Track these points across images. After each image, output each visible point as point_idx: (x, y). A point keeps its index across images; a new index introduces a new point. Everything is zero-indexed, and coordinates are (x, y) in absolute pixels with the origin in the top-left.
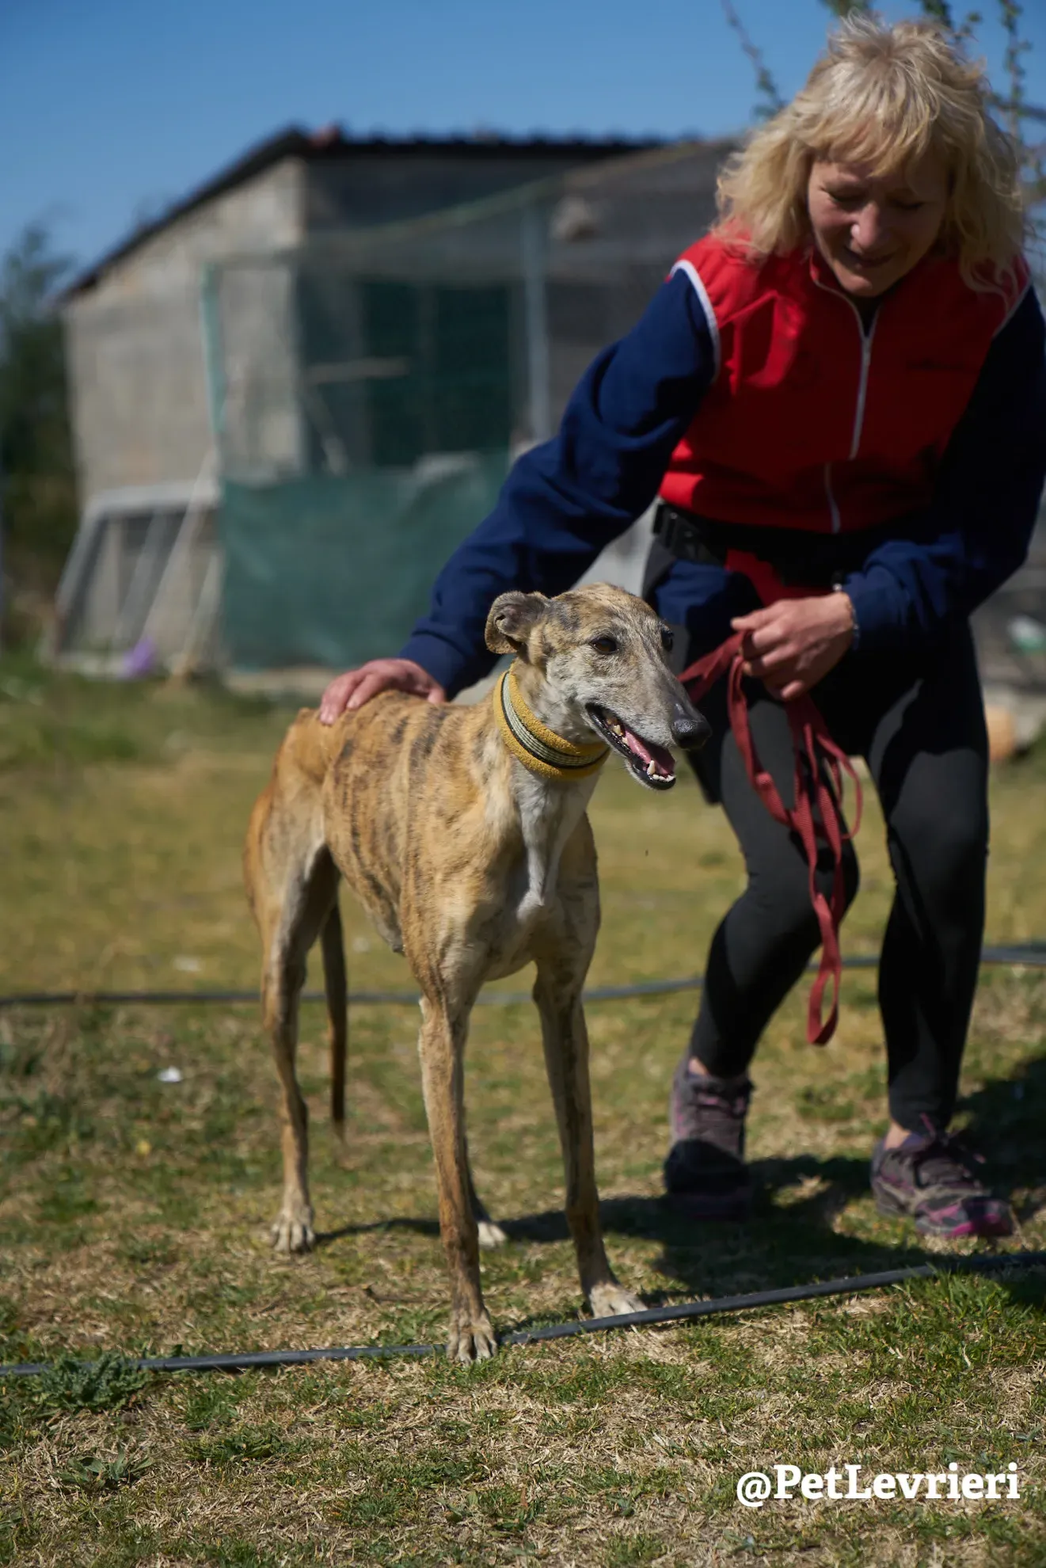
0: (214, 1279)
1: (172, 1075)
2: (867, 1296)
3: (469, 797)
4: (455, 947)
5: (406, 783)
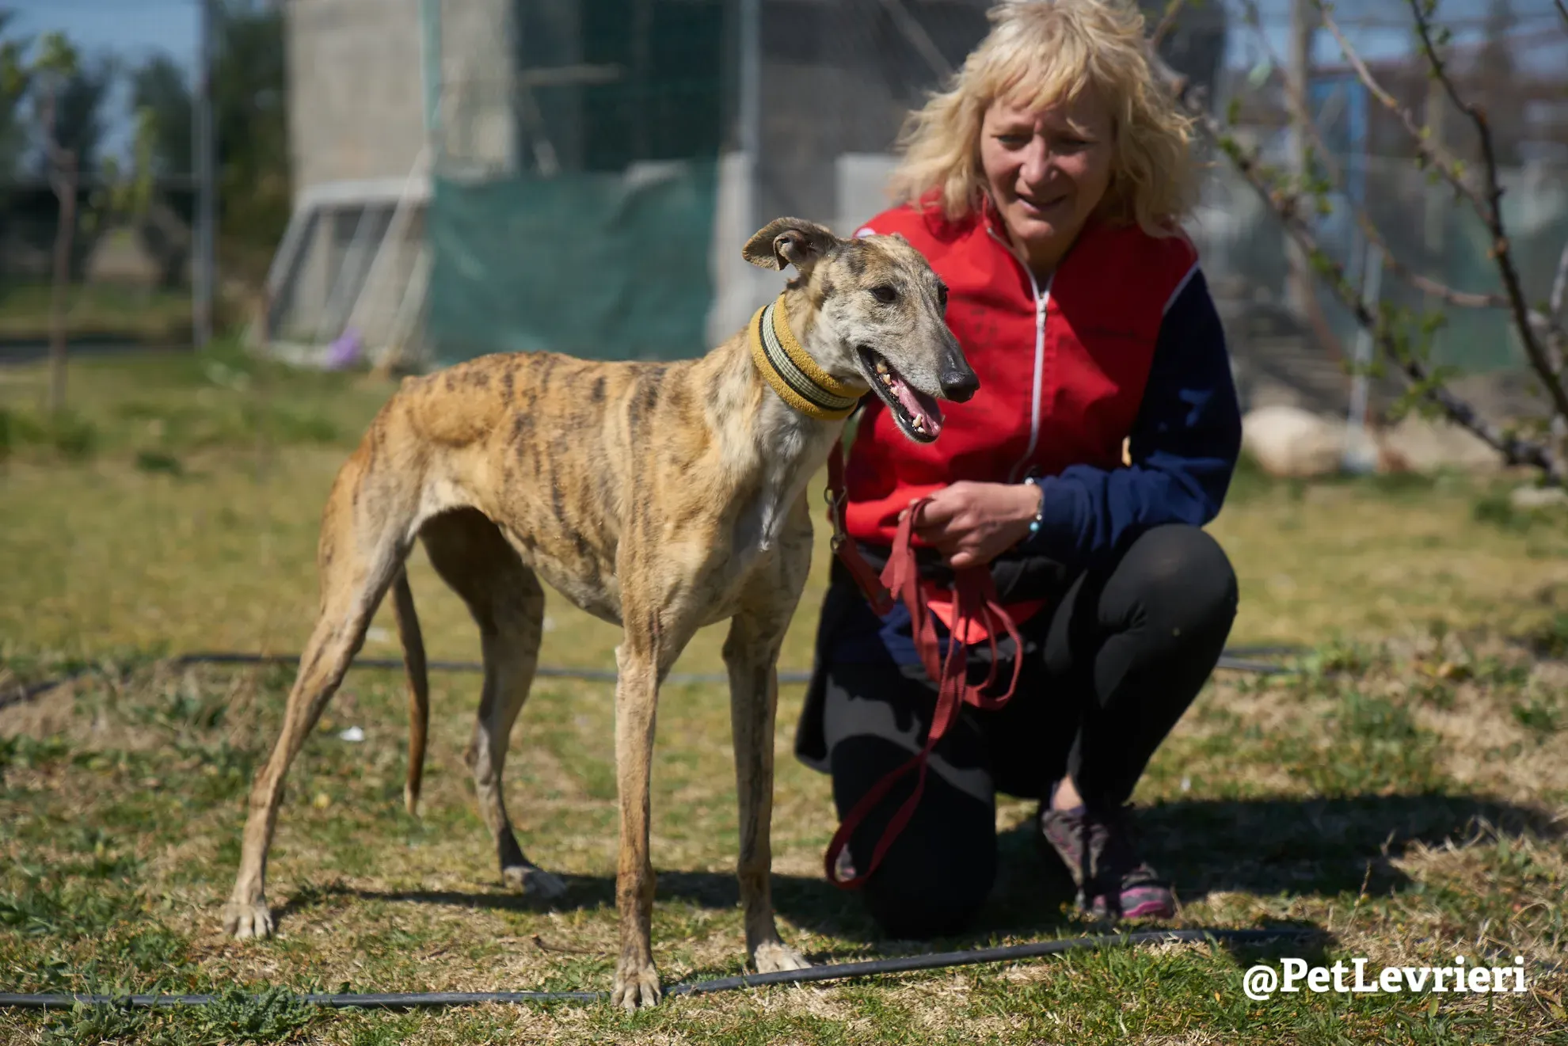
0: (385, 923)
1: (355, 734)
2: (1028, 964)
3: (704, 443)
4: (682, 593)
5: (626, 437)
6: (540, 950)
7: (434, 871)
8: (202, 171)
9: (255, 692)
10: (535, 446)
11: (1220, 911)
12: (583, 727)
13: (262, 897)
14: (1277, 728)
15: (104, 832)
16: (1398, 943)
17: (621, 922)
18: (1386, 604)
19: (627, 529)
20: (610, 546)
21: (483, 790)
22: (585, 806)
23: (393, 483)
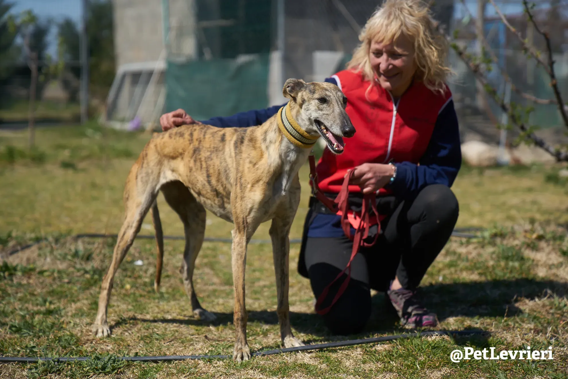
0: (151, 331)
1: (139, 263)
2: (384, 344)
3: (262, 156)
4: (254, 210)
5: (233, 154)
6: (207, 340)
7: (168, 312)
8: (83, 60)
9: (103, 247)
10: (200, 159)
11: (453, 324)
12: (222, 259)
13: (106, 322)
14: (474, 258)
15: (49, 299)
16: (518, 335)
17: (235, 330)
18: (513, 212)
19: (234, 187)
20: (228, 194)
21: (186, 282)
22: (223, 288)
23: (150, 171)
